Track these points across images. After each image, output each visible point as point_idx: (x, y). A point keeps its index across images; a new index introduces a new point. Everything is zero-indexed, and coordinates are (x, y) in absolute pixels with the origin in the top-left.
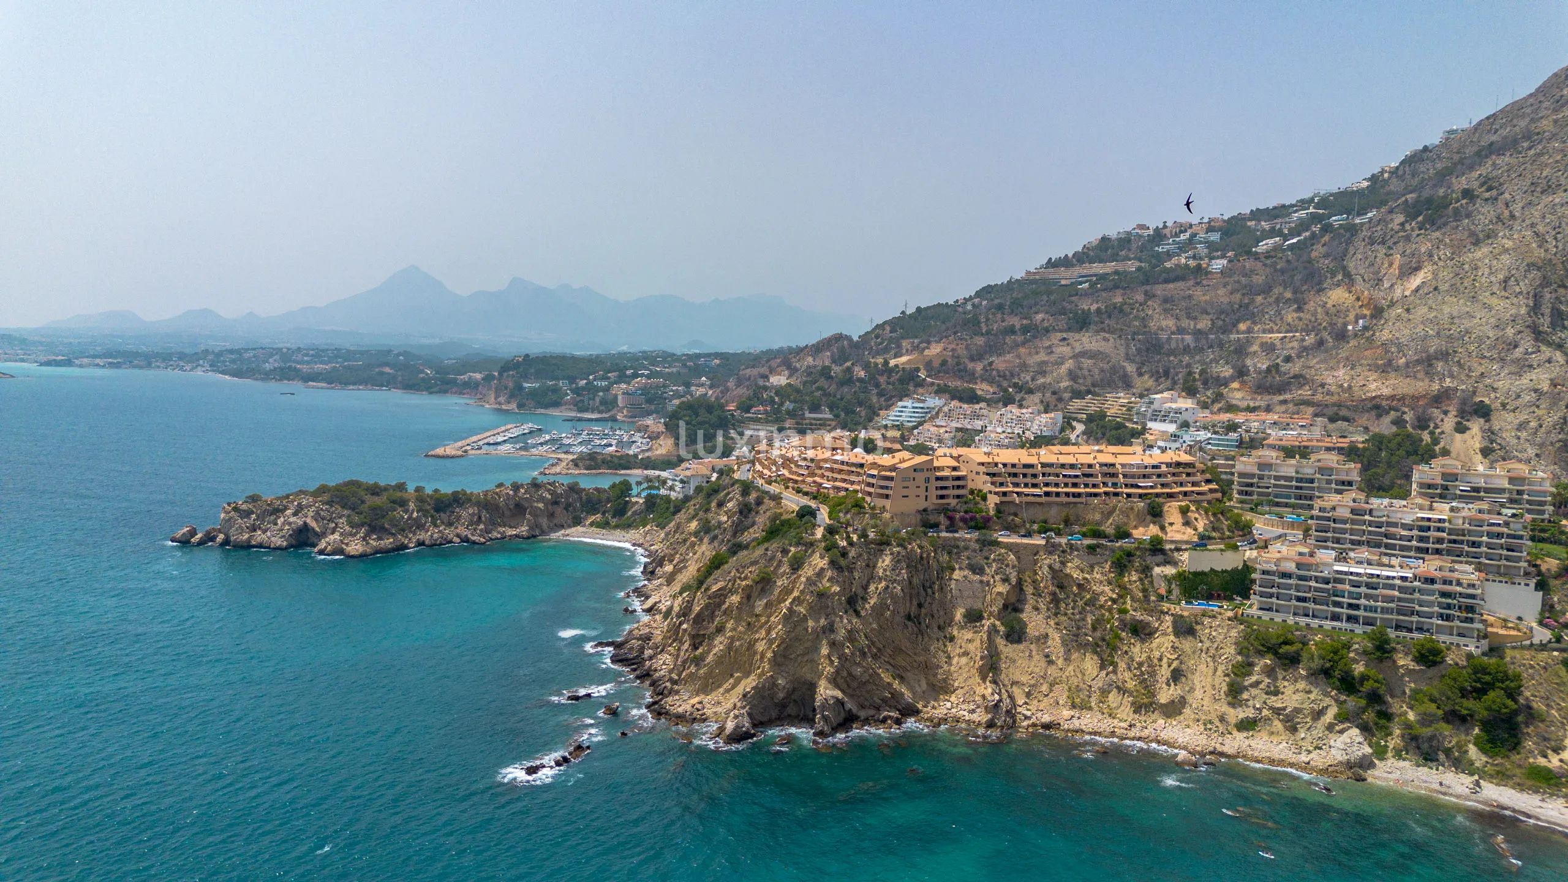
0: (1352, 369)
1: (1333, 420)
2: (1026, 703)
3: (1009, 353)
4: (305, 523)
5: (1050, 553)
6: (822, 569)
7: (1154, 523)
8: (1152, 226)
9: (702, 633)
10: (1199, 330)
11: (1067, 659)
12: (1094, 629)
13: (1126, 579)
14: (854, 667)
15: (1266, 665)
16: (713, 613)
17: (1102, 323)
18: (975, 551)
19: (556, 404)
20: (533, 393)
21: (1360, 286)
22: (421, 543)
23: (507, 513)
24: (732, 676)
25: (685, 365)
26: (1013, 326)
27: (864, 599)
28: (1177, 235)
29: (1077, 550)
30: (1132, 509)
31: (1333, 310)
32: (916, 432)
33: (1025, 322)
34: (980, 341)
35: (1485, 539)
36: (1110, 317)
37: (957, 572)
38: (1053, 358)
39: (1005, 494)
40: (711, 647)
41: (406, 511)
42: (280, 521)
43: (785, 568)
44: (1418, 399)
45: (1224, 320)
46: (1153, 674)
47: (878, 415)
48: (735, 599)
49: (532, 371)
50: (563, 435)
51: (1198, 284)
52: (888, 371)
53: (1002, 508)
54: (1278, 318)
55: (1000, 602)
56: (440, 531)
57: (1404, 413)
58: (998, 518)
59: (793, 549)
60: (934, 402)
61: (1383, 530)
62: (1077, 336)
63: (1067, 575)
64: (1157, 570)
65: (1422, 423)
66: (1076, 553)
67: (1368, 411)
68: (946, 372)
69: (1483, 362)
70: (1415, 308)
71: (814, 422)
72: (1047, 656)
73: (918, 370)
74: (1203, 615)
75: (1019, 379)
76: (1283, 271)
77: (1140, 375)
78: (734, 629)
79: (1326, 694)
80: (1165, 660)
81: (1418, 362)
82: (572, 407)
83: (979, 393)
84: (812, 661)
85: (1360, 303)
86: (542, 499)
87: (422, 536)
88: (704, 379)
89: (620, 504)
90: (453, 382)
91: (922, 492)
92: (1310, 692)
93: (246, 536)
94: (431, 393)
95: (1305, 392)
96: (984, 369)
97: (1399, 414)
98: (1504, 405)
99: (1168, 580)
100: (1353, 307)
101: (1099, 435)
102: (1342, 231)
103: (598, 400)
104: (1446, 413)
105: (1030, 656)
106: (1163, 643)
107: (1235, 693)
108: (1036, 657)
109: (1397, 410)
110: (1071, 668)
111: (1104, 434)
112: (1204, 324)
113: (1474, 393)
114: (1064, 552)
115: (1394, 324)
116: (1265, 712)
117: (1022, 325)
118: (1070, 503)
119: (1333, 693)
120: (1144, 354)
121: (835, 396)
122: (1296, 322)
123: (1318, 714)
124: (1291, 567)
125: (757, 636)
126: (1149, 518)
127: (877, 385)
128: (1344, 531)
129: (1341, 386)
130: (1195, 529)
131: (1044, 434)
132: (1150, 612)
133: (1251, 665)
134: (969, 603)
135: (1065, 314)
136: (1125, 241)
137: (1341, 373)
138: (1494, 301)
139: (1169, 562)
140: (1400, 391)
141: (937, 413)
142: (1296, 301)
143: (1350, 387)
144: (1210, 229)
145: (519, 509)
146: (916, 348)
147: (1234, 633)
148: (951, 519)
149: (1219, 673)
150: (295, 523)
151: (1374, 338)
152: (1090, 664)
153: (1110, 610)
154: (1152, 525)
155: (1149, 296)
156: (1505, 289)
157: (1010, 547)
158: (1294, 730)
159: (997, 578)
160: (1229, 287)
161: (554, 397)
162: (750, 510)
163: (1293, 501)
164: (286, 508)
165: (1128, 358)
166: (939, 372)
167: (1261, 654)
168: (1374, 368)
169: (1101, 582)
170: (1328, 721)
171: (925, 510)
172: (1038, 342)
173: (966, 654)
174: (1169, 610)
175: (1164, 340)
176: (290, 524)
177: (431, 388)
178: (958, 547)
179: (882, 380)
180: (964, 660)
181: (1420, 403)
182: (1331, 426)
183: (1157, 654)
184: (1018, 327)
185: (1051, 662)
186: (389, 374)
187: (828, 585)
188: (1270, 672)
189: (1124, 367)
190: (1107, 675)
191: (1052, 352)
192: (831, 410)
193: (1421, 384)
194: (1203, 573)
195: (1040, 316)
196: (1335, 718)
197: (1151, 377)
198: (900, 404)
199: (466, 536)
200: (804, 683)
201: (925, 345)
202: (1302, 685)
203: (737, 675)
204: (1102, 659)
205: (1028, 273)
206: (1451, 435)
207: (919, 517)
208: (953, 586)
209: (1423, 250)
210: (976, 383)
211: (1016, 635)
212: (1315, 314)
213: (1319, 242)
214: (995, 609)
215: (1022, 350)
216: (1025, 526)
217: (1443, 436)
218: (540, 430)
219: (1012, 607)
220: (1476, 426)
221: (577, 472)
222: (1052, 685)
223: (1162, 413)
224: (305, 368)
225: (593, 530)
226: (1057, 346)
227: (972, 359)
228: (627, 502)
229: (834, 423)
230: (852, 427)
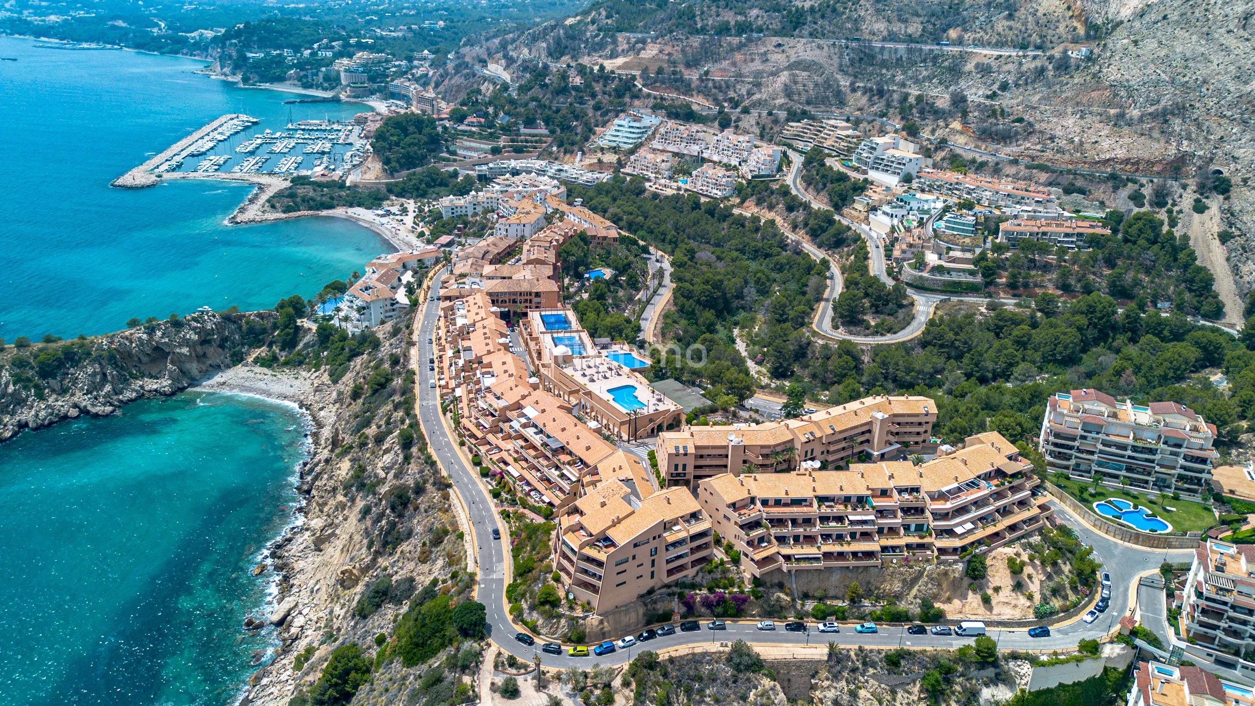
0: (1082, 118)
1: (1068, 191)
3: (725, 59)
5: (836, 677)
7: (975, 591)
10: (910, 36)
18: (725, 683)
19: (281, 79)
20: (257, 65)
22: (22, 425)
23: (145, 359)
25: (410, 29)
26: (728, 22)
29: (874, 665)
30: (946, 574)
31: (1043, 20)
32: (632, 158)
33: (740, 18)
34: (696, 41)
36: (823, 17)
38: (768, 67)
39: (767, 559)
44: (1153, 164)
45: (934, 25)
47: (594, 134)
49: (255, 38)
52: (604, 77)
53: (764, 581)
54: (989, 26)
56: (48, 406)
57: (1142, 185)
58: (757, 596)
60: (650, 120)
62: (791, 41)
64: (986, 694)
65: (1160, 199)
66: (871, 671)
67: (1105, 182)
68: (663, 83)
69: (1222, 121)
70: (1142, 40)
71: (529, 138)
73: (634, 78)
75: (735, 91)
77: (854, 90)
81: (1154, 116)
82: (296, 82)
83: (695, 107)
85: (1071, 13)
86: (186, 342)
88: (426, 52)
90: (184, 41)
94: (162, 53)
95: (1031, 147)
96: (701, 80)
97: (1136, 187)
98: (1245, 181)
100: (1064, 17)
101: (820, 186)
103: (321, 75)
104: (1184, 187)
109: (1135, 182)
111: (825, 185)
112: (915, 28)
113: (1211, 160)
114: (854, 670)
115: (1121, 58)
117: (737, 21)
118: (858, 568)
120: (857, 65)
121: (550, 108)
122: (1007, 31)
126: (967, 580)
127: (593, 95)
129: (1072, 141)
130: (1030, 597)
131: (762, 173)
135: (779, 11)
137: (1070, 121)
138: (1230, 41)
139: (1002, 678)
140: (1134, 154)
141: (654, 134)
143: (1081, 143)
145: (159, 354)
146: (633, 48)
148: (690, 606)
151: (1101, 75)
154: (971, 594)
156: (1244, 27)
157: (776, 672)
161: (278, 72)
165: (841, 70)
166: (655, 82)
168: (1106, 119)
171: (651, 592)
172: (753, 49)
175: (877, 50)
177: (162, 48)
179: (598, 87)
181: (1155, 169)
182: (1065, 198)
184: (732, 23)
186: (121, 28)
189: (836, 81)
191: (767, 60)
192: (547, 124)
193: (1157, 146)
194: (1049, 691)
195: (755, 12)
197: (864, 93)
198: (617, 121)
199: (85, 407)
201: (640, 45)
206: (1190, 216)
207: (641, 610)
210: (692, 96)
212: (1025, 24)
215: (738, 57)
216: (794, 607)
217: (1181, 216)
218: (255, 123)
220: (1215, 203)
221: (273, 216)
223: (885, 162)
224: (36, 20)
225: (258, 369)
226: (773, 52)
227: (688, 65)
228: (298, 329)
229: (550, 140)
230: (569, 147)
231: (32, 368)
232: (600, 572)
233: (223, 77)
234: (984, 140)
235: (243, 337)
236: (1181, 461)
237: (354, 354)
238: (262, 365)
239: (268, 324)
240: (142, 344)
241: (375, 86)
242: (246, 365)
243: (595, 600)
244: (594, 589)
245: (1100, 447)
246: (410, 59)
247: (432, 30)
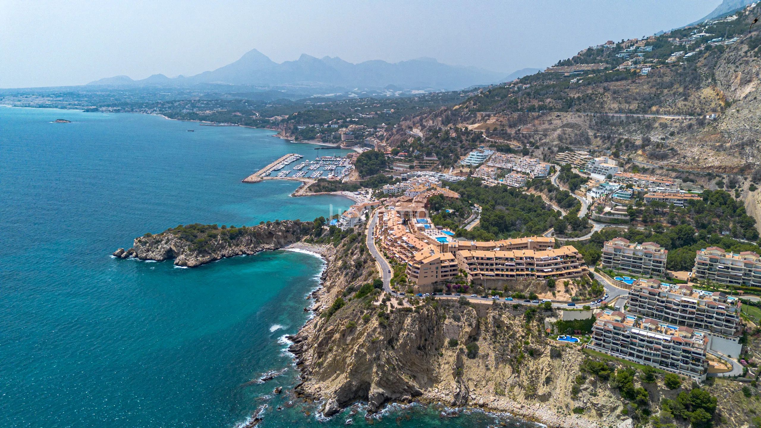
0: (702, 147)
1: (685, 181)
2: (474, 390)
3: (529, 123)
4: (170, 248)
5: (494, 309)
6: (376, 328)
7: (550, 291)
8: (616, 42)
9: (322, 351)
10: (631, 110)
11: (497, 368)
12: (512, 351)
13: (531, 324)
14: (389, 376)
15: (591, 380)
16: (327, 342)
17: (580, 105)
18: (457, 308)
19: (313, 138)
20: (302, 131)
21: (719, 88)
22: (223, 256)
24: (336, 372)
25: (376, 113)
26: (534, 105)
27: (397, 340)
28: (629, 47)
29: (508, 308)
30: (539, 284)
31: (704, 101)
32: (477, 170)
33: (540, 103)
34: (516, 115)
35: (715, 315)
36: (584, 102)
37: (447, 319)
38: (552, 127)
39: (476, 275)
40: (326, 358)
41: (216, 241)
42: (159, 247)
43: (361, 321)
44: (733, 169)
45: (645, 104)
46: (537, 378)
47: (460, 159)
48: (337, 336)
49: (302, 119)
50: (312, 162)
51: (633, 82)
52: (467, 133)
53: (475, 281)
54: (674, 104)
55: (467, 337)
56: (232, 250)
57: (724, 178)
58: (472, 287)
59: (365, 311)
60: (488, 152)
62: (565, 114)
63: (501, 321)
64: (547, 320)
65: (732, 184)
66: (507, 309)
67: (704, 177)
68: (497, 135)
70: (742, 110)
71: (428, 162)
72: (487, 366)
73: (482, 133)
74: (567, 346)
75: (533, 138)
76: (681, 75)
77: (596, 137)
78: (337, 351)
79: (618, 399)
80: (544, 371)
81: (737, 146)
82: (320, 140)
83: (512, 146)
84: (369, 373)
85: (719, 97)
86: (280, 230)
87: (225, 252)
88: (383, 124)
89: (318, 231)
90: (268, 122)
91: (435, 274)
92: (611, 397)
93: (145, 255)
94: (257, 128)
95: (673, 161)
96: (516, 133)
97: (721, 179)
99: (552, 325)
100: (715, 99)
101: (566, 180)
102: (716, 50)
103: (332, 136)
104: (746, 179)
105: (478, 366)
106: (545, 360)
107: (575, 392)
108: (481, 367)
109: (720, 176)
110: (498, 372)
111: (568, 180)
112: (634, 106)
114: (501, 308)
115: (729, 119)
116: (588, 404)
117: (539, 105)
118: (508, 280)
119: (622, 399)
120: (599, 125)
121: (439, 147)
122: (683, 107)
123: (613, 409)
124: (611, 327)
125: (347, 355)
126: (548, 288)
127: (461, 142)
129: (694, 158)
130: (571, 295)
131: (540, 176)
132: (540, 343)
133: (585, 378)
134: (452, 335)
135: (561, 99)
136: (601, 51)
137: (695, 150)
139: (554, 315)
140: (724, 164)
141: (489, 159)
142: (684, 95)
143: (698, 159)
144: (647, 44)
145: (270, 235)
146: (483, 119)
147: (579, 359)
148: (449, 287)
149: (570, 380)
150: (166, 248)
151: (717, 127)
152: (508, 370)
153: (521, 341)
154: (549, 292)
155: (606, 89)
157: (474, 306)
158: (601, 415)
159: (466, 323)
160: (650, 84)
161: (312, 134)
162: (360, 266)
163: (631, 268)
164: (162, 240)
165: (590, 127)
166: (492, 135)
167: (591, 374)
168: (713, 148)
169: (518, 325)
170: (618, 413)
171: (436, 282)
172: (545, 118)
173: (448, 363)
174: (550, 342)
175: (610, 118)
176: (164, 248)
177: (257, 125)
178: (449, 306)
179: (464, 138)
180: (447, 366)
181: (734, 171)
182: (683, 184)
183: (541, 367)
184: (537, 106)
185: (488, 369)
186: (239, 116)
187: (378, 336)
188: (594, 383)
189: (587, 133)
190: (515, 377)
191: (552, 123)
192: (437, 155)
193: (736, 160)
194: (570, 321)
195: (549, 100)
196: (621, 413)
197: (601, 139)
198: (471, 153)
199: (245, 251)
200: (366, 382)
201: (487, 118)
202: (607, 393)
203: (338, 372)
204: (513, 369)
205: (548, 68)
206: (747, 192)
207: (432, 287)
208: (444, 327)
209: (754, 71)
210: (511, 141)
211: (473, 354)
212: (693, 103)
213: (703, 56)
214: (464, 340)
215: (536, 122)
216: (485, 291)
217: (742, 192)
218: (301, 158)
219: (473, 338)
220: (760, 188)
221: (310, 194)
222: (487, 381)
223: (599, 169)
224: (200, 113)
225: (306, 243)
226: (555, 119)
227: (510, 127)
228: (322, 229)
229: (438, 162)
230: (446, 165)
231: (228, 236)
232: (419, 271)
233: (286, 138)
234: (652, 159)
235: (301, 231)
236: (652, 263)
237: (344, 237)
239: (311, 226)
240: (265, 230)
241: (358, 141)
242: (301, 242)
243: (417, 280)
244: (417, 277)
245: (621, 258)
246: (375, 128)
247: (387, 114)
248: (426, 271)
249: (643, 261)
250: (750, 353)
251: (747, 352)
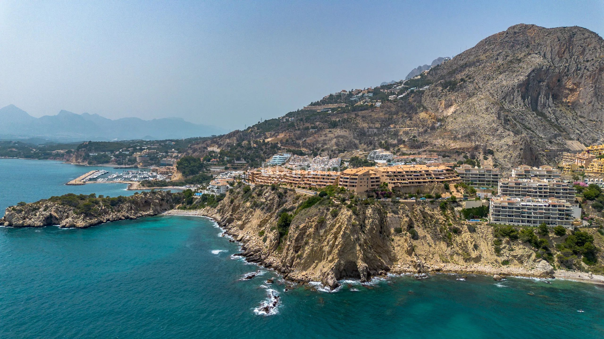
1: (444, 157)
2: (425, 262)
3: (311, 136)
4: (50, 214)
5: (419, 205)
6: (351, 215)
7: (447, 192)
8: (348, 91)
9: (299, 245)
10: (377, 127)
11: (435, 244)
12: (441, 232)
13: (446, 213)
14: (368, 254)
15: (507, 240)
16: (302, 236)
17: (341, 125)
18: (392, 205)
19: (107, 162)
20: (95, 158)
21: (430, 112)
22: (108, 220)
23: (141, 205)
24: (314, 262)
25: (160, 145)
26: (308, 127)
27: (365, 226)
28: (357, 94)
29: (427, 203)
30: (440, 187)
31: (422, 120)
33: (312, 125)
34: (297, 132)
36: (344, 123)
37: (388, 214)
38: (328, 138)
39: (394, 183)
40: (304, 251)
41: (100, 206)
42: (38, 214)
43: (329, 216)
44: (469, 149)
45: (384, 124)
46: (466, 247)
47: (265, 161)
48: (311, 230)
49: (93, 148)
50: (122, 174)
51: (373, 111)
52: (265, 144)
53: (394, 189)
54: (404, 123)
55: (407, 225)
56: (116, 215)
57: (467, 154)
58: (394, 193)
59: (331, 208)
60: (287, 155)
61: (527, 190)
62: (335, 130)
63: (426, 213)
64: (456, 209)
65: (473, 157)
67: (454, 153)
68: (289, 144)
69: (487, 136)
71: (239, 164)
72: (429, 244)
73: (277, 143)
74: (476, 224)
75: (317, 146)
76: (401, 107)
77: (361, 144)
78: (313, 243)
79: (531, 249)
80: (469, 242)
81: (465, 136)
82: (115, 163)
83: (303, 152)
84: (353, 253)
85: (431, 117)
86: (157, 198)
87: (107, 217)
88: (173, 150)
89: (189, 199)
90: (50, 154)
91: (366, 184)
92: (525, 249)
93: (21, 222)
94: (40, 159)
95: (429, 148)
96: (303, 142)
97: (465, 154)
98: (497, 150)
99: (460, 212)
100: (429, 119)
102: (417, 93)
103: (127, 159)
104: (480, 153)
105: (423, 244)
106: (466, 236)
107: (498, 251)
108: (425, 245)
109: (463, 153)
110: (437, 248)
112: (378, 125)
113: (486, 146)
114: (423, 204)
115: (451, 124)
116: (510, 258)
118: (417, 186)
119: (533, 248)
120: (360, 136)
121: (246, 154)
122: (410, 124)
123: (529, 256)
124: (506, 204)
125: (323, 245)
126: (445, 190)
127: (262, 150)
128: (513, 191)
129: (441, 145)
131: (335, 166)
132: (459, 224)
133: (501, 241)
134: (395, 225)
135: (327, 122)
136: (339, 96)
137: (440, 141)
138: (484, 115)
139: (459, 205)
140: (462, 147)
142: (409, 117)
143: (445, 145)
144: (369, 92)
145: (147, 204)
146: (273, 135)
147: (490, 230)
148: (377, 194)
149: (489, 244)
150: (45, 214)
151: (446, 128)
152: (443, 245)
153: (444, 225)
154: (447, 193)
155: (357, 115)
156: (487, 111)
157: (406, 203)
158: (522, 263)
159: (404, 215)
160: (384, 112)
161: (105, 160)
164: (39, 208)
165: (354, 138)
166: (286, 144)
167: (503, 236)
168: (450, 139)
169: (438, 215)
170: (534, 258)
171: (367, 191)
172: (320, 132)
173: (399, 245)
174: (464, 223)
175: (366, 131)
176: (43, 215)
178: (385, 204)
179: (263, 147)
180: (399, 248)
183: (466, 240)
184: (310, 127)
185: (430, 246)
187: (354, 221)
188: (508, 243)
189: (354, 141)
190: (451, 249)
191: (327, 136)
192: (245, 160)
193: (468, 144)
194: (470, 209)
195: (318, 123)
196: (536, 257)
197: (365, 144)
198: (274, 156)
199: (128, 216)
200: (352, 262)
201: (277, 134)
202: (521, 246)
203: (316, 262)
204: (447, 243)
205: (305, 107)
206: (483, 161)
207: (366, 194)
208: (388, 220)
209: (453, 99)
210: (301, 148)
211: (415, 236)
212: (416, 121)
213: (410, 97)
214: (405, 227)
215: (315, 136)
216: (404, 195)
217: (480, 161)
219: (410, 227)
220: (490, 157)
222: (433, 255)
223: (379, 157)
225: (180, 210)
226: (328, 134)
227: (297, 139)
228: (192, 198)
229: (247, 165)
230: (256, 166)
231: (108, 203)
232: (357, 181)
233: (77, 164)
234: (412, 149)
235: (173, 200)
236: (492, 176)
238: (181, 209)
239: (181, 196)
240: (142, 199)
241: (153, 162)
242: (175, 209)
243: (355, 189)
245: (471, 176)
246: (167, 152)
247: (170, 145)
248: (361, 181)
249: (486, 176)
250: (586, 213)
251: (584, 213)
